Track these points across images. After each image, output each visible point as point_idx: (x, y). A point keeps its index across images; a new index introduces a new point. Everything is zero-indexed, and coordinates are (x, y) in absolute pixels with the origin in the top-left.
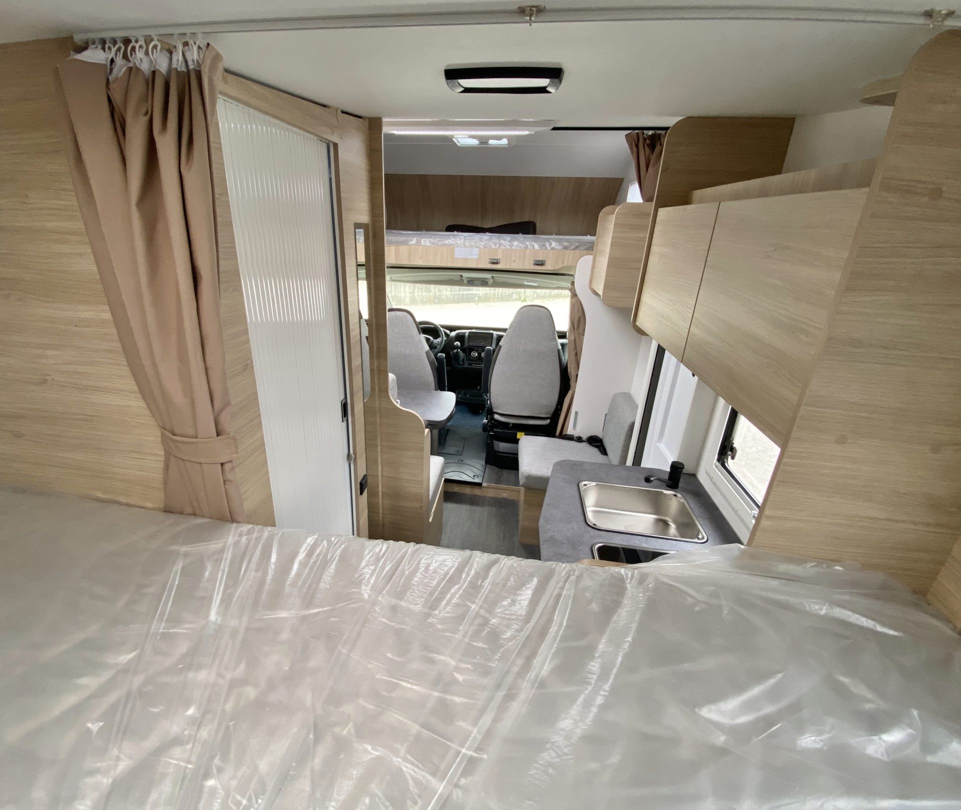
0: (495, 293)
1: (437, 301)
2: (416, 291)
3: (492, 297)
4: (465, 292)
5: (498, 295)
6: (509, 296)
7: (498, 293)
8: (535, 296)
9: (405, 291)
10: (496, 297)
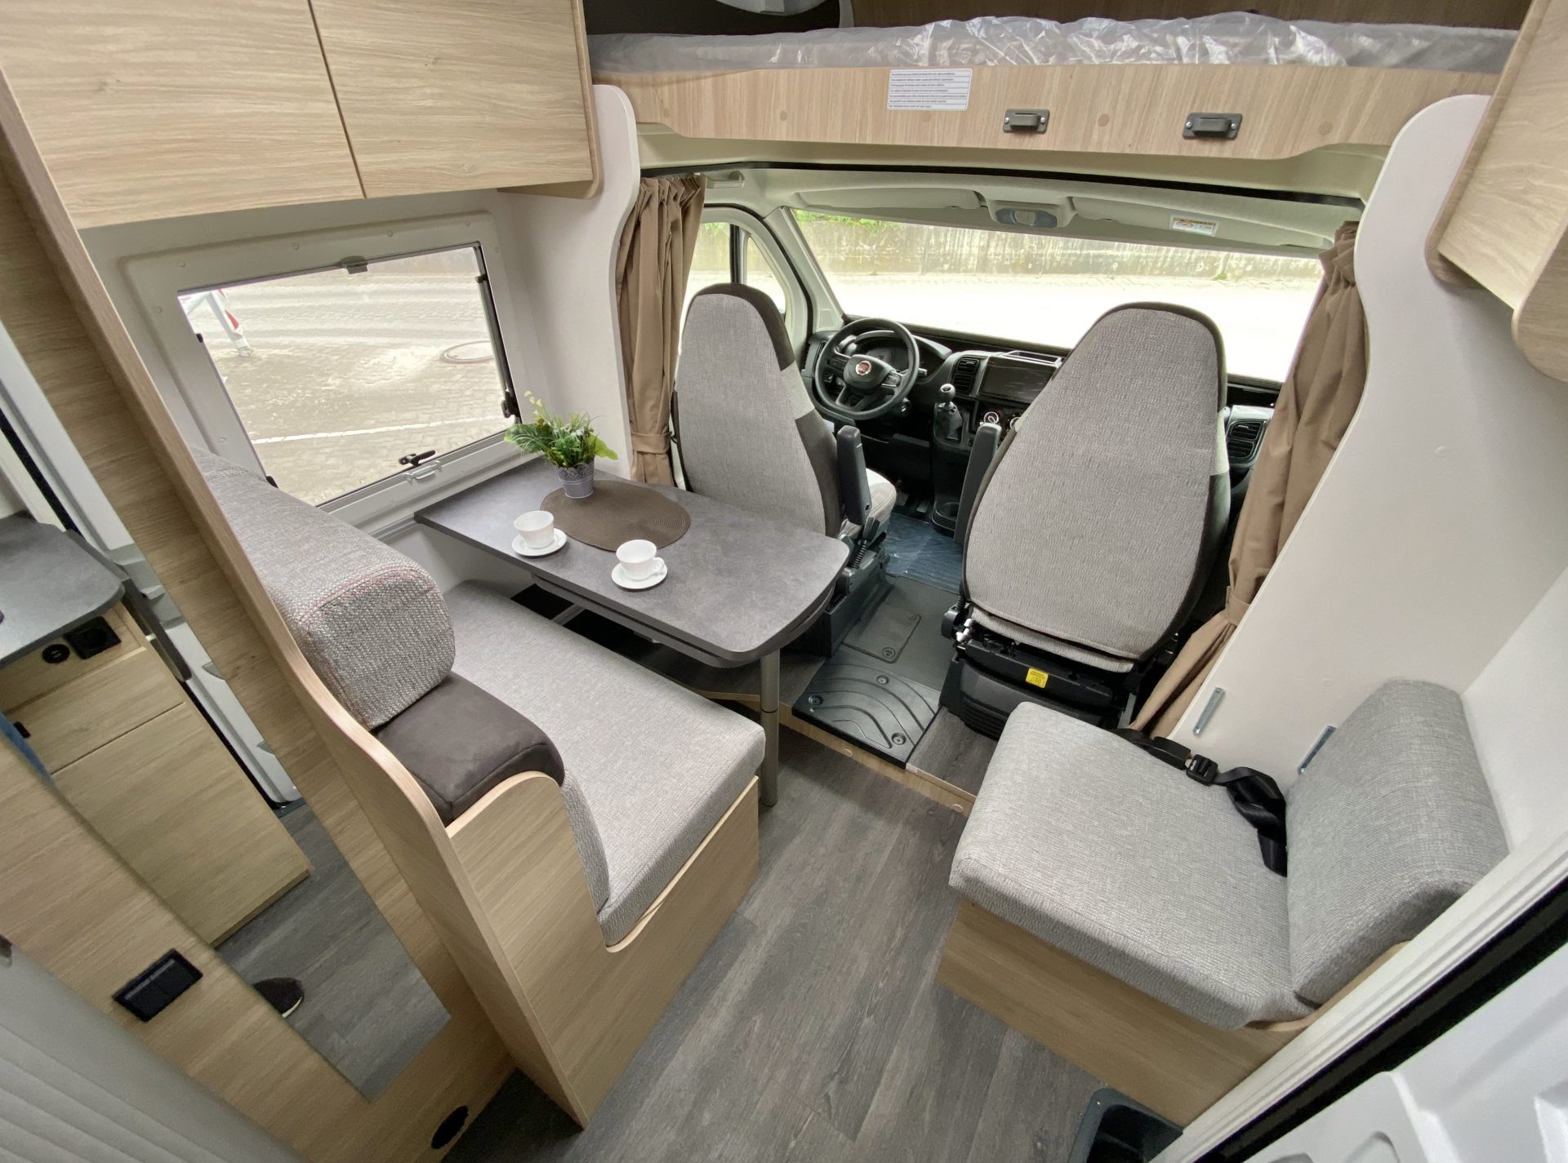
0: (1157, 258)
1: (1030, 266)
2: (993, 244)
3: (1151, 264)
4: (1092, 252)
5: (1164, 261)
6: (1188, 264)
7: (1166, 257)
8: (1249, 268)
9: (970, 245)
10: (1159, 265)
